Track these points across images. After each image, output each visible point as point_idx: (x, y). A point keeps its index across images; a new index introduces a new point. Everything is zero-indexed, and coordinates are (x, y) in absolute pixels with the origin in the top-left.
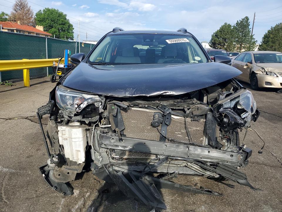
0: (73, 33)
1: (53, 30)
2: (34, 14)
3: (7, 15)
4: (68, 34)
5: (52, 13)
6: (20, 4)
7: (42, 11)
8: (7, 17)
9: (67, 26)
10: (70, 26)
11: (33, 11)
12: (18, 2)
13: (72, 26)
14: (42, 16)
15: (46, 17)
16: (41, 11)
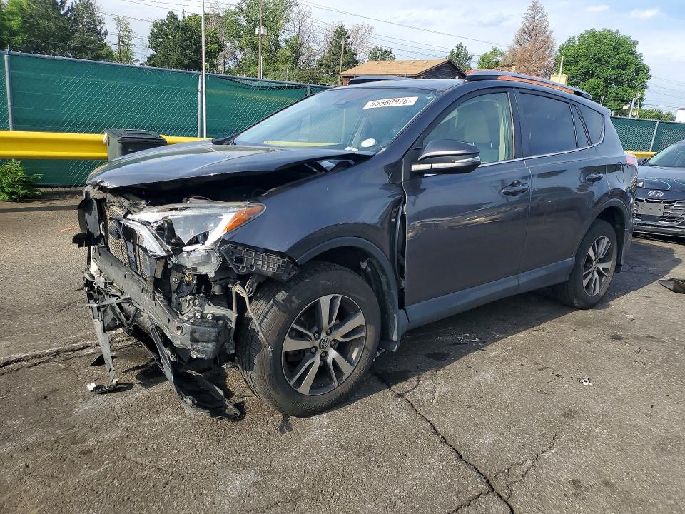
0: (646, 87)
1: (592, 81)
2: (557, 48)
3: (501, 54)
4: (630, 90)
5: (599, 42)
6: (531, 27)
7: (577, 39)
8: (501, 59)
9: (630, 71)
10: (642, 71)
11: (556, 41)
12: (527, 24)
13: (648, 71)
14: (573, 51)
15: (582, 52)
16: (574, 37)
